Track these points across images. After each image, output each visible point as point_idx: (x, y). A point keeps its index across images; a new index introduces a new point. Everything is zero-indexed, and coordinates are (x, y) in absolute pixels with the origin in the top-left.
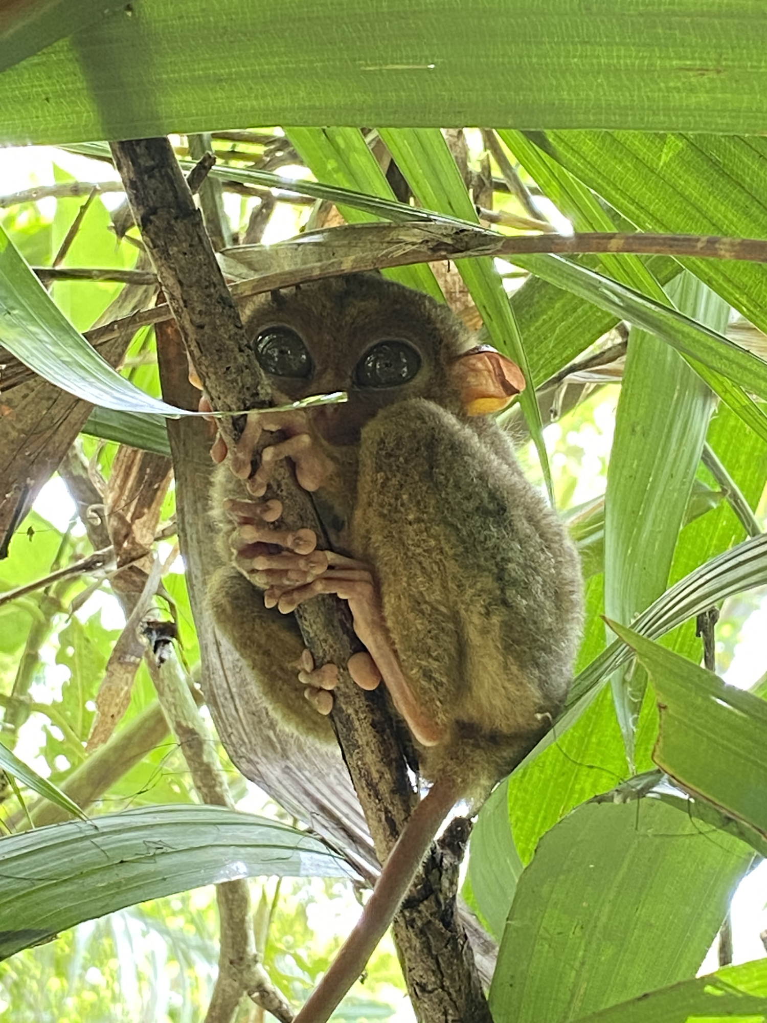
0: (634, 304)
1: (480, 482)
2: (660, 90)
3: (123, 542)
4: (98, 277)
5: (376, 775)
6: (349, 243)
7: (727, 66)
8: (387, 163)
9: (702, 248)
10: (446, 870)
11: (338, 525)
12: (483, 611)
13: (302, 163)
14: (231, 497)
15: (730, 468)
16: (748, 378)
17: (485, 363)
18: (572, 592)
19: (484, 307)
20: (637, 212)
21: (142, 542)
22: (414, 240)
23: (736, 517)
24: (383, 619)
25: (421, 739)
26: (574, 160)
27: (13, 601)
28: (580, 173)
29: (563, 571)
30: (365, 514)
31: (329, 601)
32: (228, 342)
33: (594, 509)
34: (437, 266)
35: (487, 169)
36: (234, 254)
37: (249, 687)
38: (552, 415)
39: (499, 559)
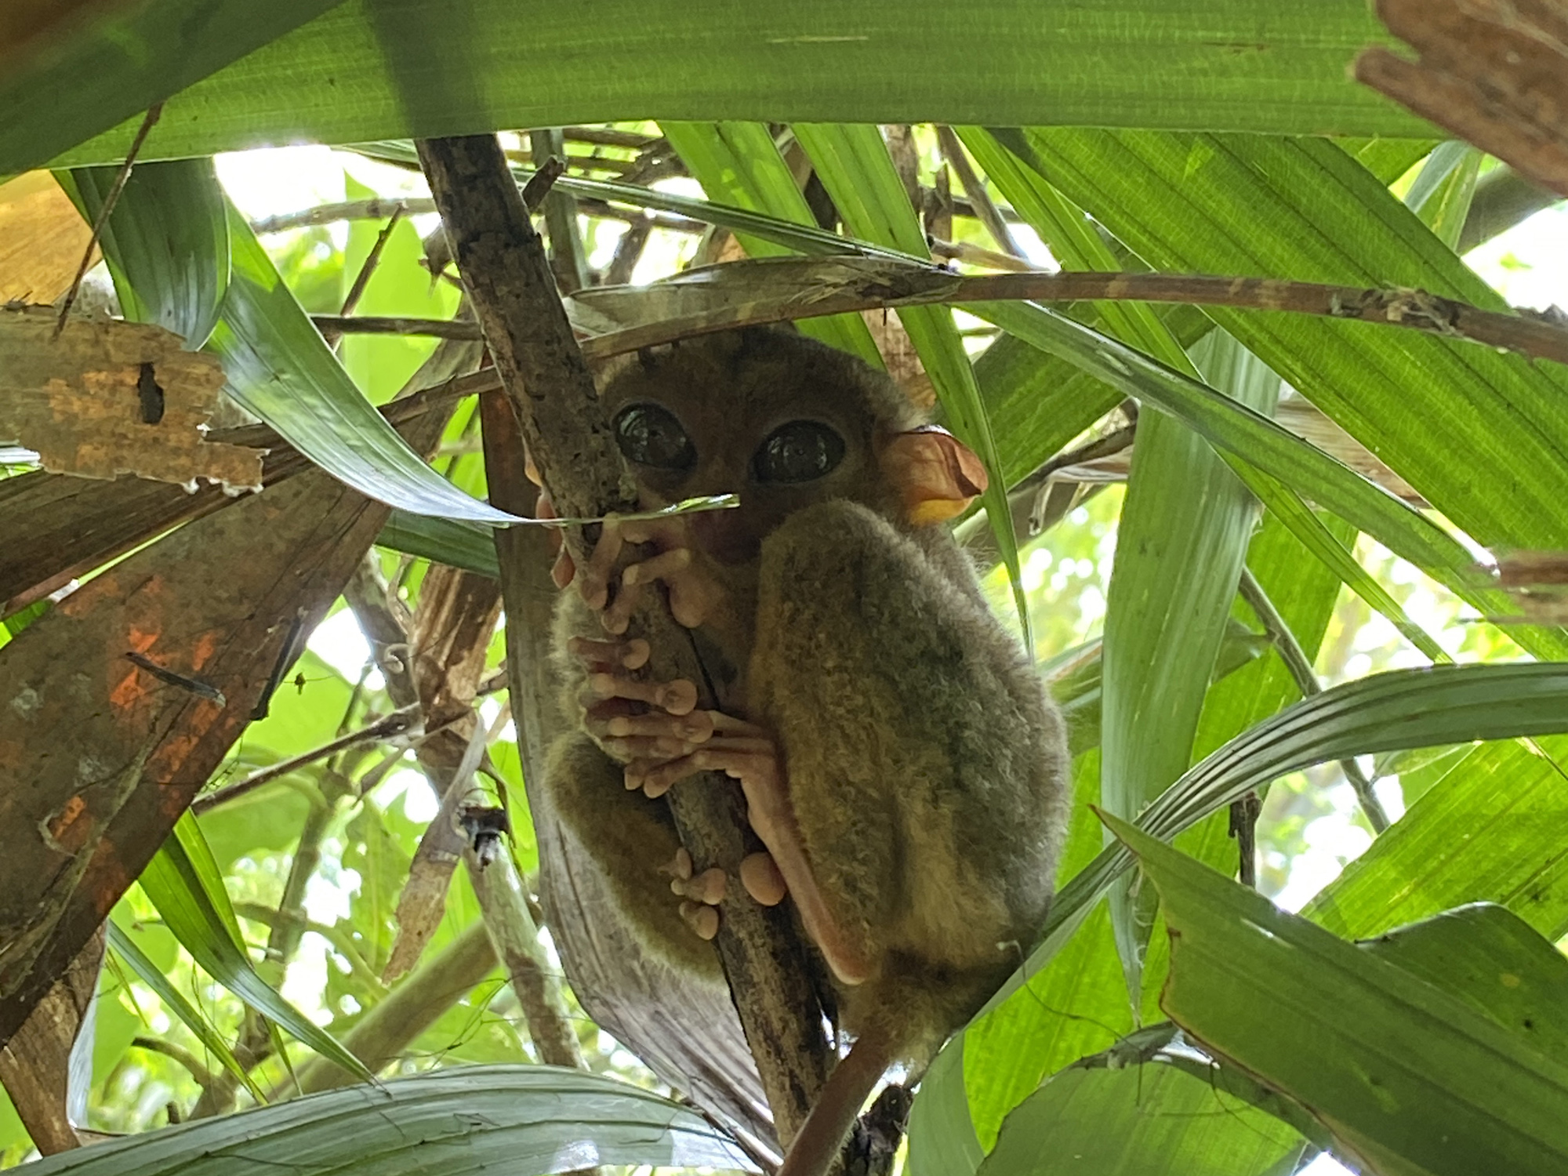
0: (1143, 373)
1: (926, 616)
2: (1179, 72)
3: (434, 696)
4: (404, 329)
5: (777, 1025)
6: (748, 285)
7: (1272, 40)
8: (805, 177)
9: (1236, 294)
10: (876, 1160)
11: (728, 674)
12: (928, 795)
13: (687, 175)
14: (582, 635)
15: (1280, 603)
16: (1303, 477)
17: (934, 451)
18: (1054, 772)
19: (938, 375)
20: (1151, 245)
21: (459, 697)
22: (838, 280)
23: (1287, 672)
24: (788, 807)
25: (842, 974)
26: (1063, 172)
27: (281, 777)
28: (1071, 191)
29: (1041, 743)
30: (765, 659)
31: (715, 780)
32: (576, 419)
33: (1088, 657)
34: (872, 316)
35: (943, 182)
36: (590, 298)
37: (604, 900)
38: (1032, 526)
39: (951, 722)
